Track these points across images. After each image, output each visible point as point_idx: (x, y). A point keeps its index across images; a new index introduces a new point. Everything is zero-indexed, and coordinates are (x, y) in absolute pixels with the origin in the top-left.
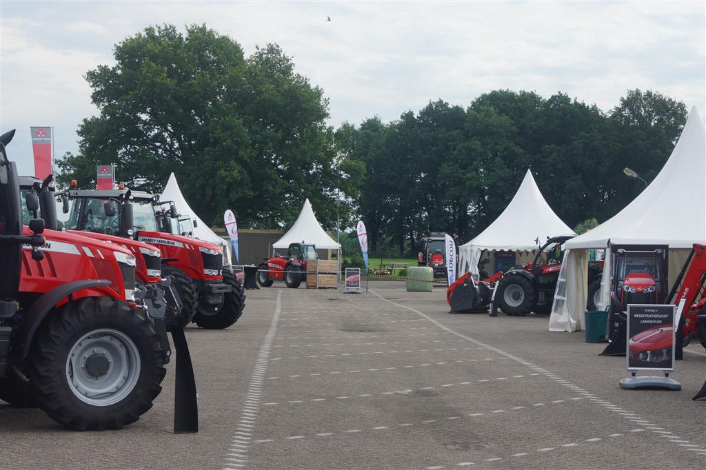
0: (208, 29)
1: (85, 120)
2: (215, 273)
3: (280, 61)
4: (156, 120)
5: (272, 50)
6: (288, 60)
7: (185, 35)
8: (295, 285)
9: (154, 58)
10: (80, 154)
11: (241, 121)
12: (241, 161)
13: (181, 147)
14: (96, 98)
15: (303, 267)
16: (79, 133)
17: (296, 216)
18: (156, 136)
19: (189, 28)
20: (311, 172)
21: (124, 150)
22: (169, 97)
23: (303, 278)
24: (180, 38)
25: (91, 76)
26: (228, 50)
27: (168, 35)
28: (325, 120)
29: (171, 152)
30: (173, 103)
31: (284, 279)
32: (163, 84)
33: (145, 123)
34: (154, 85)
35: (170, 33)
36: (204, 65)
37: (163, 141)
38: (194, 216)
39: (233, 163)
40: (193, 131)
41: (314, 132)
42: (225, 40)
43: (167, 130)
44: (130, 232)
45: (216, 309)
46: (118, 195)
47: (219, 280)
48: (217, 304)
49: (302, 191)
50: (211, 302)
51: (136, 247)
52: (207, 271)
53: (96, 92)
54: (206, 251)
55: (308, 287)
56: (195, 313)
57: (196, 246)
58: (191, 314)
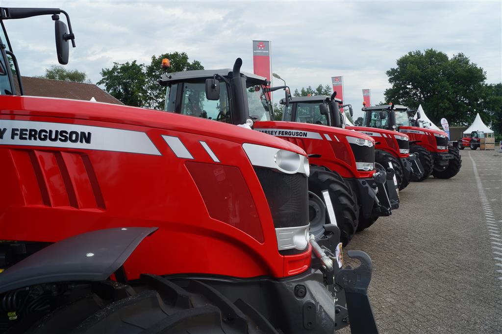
0: (433, 50)
1: (387, 89)
2: (444, 148)
3: (464, 59)
4: (415, 87)
5: (460, 55)
6: (467, 58)
7: (424, 54)
8: (475, 149)
9: (412, 63)
10: (385, 102)
11: (449, 83)
12: (449, 100)
13: (424, 97)
14: (390, 81)
15: (479, 141)
16: (384, 94)
17: (473, 121)
18: (414, 93)
19: (426, 50)
20: (479, 102)
22: (418, 77)
23: (479, 146)
24: (422, 55)
25: (388, 73)
26: (442, 57)
27: (417, 54)
28: (485, 80)
29: (420, 98)
30: (420, 79)
31: (470, 146)
32: (416, 72)
33: (409, 88)
34: (412, 72)
35: (418, 53)
36: (432, 63)
37: (417, 95)
38: (429, 121)
39: (445, 100)
40: (429, 89)
41: (480, 86)
42: (440, 53)
43: (418, 90)
44: (394, 127)
45: (444, 168)
46: (387, 108)
47: (446, 152)
48: (444, 165)
49: (475, 110)
50: (442, 164)
51: (392, 135)
52: (439, 147)
53: (390, 78)
54: (438, 136)
55: (481, 150)
56: (432, 171)
57: (432, 133)
58: (430, 171)
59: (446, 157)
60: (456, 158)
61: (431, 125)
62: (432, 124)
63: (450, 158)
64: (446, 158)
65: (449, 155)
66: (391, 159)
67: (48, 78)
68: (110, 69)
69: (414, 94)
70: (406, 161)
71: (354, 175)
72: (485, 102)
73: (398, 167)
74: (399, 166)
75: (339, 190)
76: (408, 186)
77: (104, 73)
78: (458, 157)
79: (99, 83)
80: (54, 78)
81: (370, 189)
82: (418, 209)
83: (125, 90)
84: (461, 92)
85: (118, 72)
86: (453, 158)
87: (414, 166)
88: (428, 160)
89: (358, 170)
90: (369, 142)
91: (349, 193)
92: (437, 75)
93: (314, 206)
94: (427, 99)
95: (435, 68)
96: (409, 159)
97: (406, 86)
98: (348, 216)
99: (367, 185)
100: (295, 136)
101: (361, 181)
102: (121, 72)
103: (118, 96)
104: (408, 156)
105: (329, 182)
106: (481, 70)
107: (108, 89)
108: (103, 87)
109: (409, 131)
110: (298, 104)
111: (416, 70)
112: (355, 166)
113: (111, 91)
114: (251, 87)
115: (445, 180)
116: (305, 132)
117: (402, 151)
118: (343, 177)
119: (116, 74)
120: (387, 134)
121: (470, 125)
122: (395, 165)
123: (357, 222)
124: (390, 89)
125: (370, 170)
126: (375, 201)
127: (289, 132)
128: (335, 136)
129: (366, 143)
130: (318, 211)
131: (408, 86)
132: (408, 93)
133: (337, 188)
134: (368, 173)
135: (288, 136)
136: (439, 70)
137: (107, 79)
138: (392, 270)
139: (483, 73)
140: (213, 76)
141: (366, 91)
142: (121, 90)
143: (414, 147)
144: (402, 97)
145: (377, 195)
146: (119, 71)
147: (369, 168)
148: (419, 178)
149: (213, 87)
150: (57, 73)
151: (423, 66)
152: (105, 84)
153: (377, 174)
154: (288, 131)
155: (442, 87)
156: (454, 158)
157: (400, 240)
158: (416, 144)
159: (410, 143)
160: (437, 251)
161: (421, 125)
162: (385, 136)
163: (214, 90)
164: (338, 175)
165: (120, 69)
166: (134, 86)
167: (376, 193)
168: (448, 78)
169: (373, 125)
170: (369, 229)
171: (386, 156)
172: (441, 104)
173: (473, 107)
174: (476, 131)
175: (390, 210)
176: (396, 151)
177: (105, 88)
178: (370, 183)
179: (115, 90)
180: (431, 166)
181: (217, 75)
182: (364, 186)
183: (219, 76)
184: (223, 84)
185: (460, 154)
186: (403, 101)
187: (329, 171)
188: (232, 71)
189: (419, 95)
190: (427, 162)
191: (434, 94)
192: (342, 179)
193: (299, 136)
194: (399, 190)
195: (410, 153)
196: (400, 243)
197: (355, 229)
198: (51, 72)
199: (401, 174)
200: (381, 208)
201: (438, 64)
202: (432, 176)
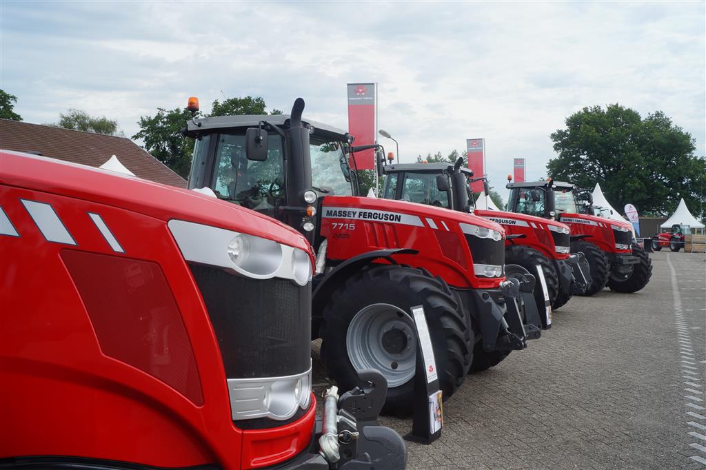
0: (619, 106)
1: (550, 160)
2: (625, 247)
3: (664, 120)
4: (591, 159)
5: (658, 114)
6: (668, 119)
7: (606, 110)
8: (676, 250)
9: (587, 123)
11: (640, 154)
12: (640, 178)
13: (604, 172)
14: (556, 148)
15: (682, 239)
16: (547, 167)
17: (675, 209)
19: (608, 106)
20: (684, 183)
21: (572, 175)
22: (597, 143)
23: (683, 246)
24: (603, 112)
25: (553, 136)
26: (631, 116)
28: (693, 151)
29: (599, 174)
30: (599, 146)
31: (669, 246)
32: (593, 136)
33: (583, 160)
34: (588, 137)
35: (597, 110)
36: (616, 124)
37: (594, 169)
38: (610, 208)
39: (635, 179)
40: (611, 162)
41: (686, 160)
42: (629, 111)
43: (596, 163)
44: (552, 214)
45: (626, 276)
46: (543, 185)
47: (629, 253)
48: (627, 272)
49: (678, 194)
50: (622, 271)
51: (545, 225)
52: (618, 246)
53: (556, 144)
54: (617, 228)
55: (685, 252)
56: (608, 280)
57: (609, 225)
58: (604, 281)
59: (630, 260)
60: (644, 262)
61: (612, 213)
62: (614, 211)
63: (634, 262)
64: (628, 262)
65: (633, 257)
66: (540, 260)
67: (63, 127)
68: (153, 118)
69: (591, 168)
70: (564, 264)
71: (470, 284)
72: (693, 183)
73: (551, 273)
74: (553, 272)
75: (441, 307)
76: (569, 302)
77: (144, 123)
78: (647, 262)
79: (136, 137)
80: (71, 127)
81: (494, 305)
82: (579, 338)
83: (173, 147)
84: (659, 167)
85: (163, 122)
86: (638, 262)
87: (577, 273)
88: (600, 264)
89: (476, 276)
90: (495, 234)
91: (458, 312)
92: (623, 140)
93: (404, 329)
94: (608, 175)
95: (622, 131)
96: (569, 262)
97: (579, 156)
98: (455, 349)
99: (490, 300)
100: (383, 220)
101: (480, 293)
102: (167, 123)
103: (161, 155)
104: (568, 257)
105: (427, 293)
106: (687, 137)
107: (148, 146)
108: (140, 142)
109: (574, 220)
110: (406, 174)
111: (593, 132)
112: (472, 270)
113: (151, 149)
114: (325, 145)
115: (627, 295)
116: (398, 214)
117: (559, 249)
118: (449, 285)
119: (161, 124)
120: (537, 223)
121: (670, 215)
122: (548, 270)
123: (470, 357)
124: (556, 161)
125: (495, 276)
126: (502, 326)
127: (375, 214)
128: (443, 223)
129: (490, 235)
130: (410, 339)
131: (581, 156)
132: (581, 166)
133: (439, 303)
134: (493, 282)
135: (373, 219)
136: (628, 135)
137: (147, 131)
138: (521, 436)
139: (691, 141)
140: (258, 124)
141: (518, 161)
142: (167, 148)
143: (581, 244)
144: (572, 172)
145: (506, 316)
146: (165, 120)
147: (494, 273)
148: (584, 290)
149: (258, 140)
150: (76, 120)
151: (606, 128)
152: (143, 139)
153: (506, 283)
154: (373, 211)
155: (632, 159)
156: (641, 263)
157: (542, 387)
158: (584, 240)
159: (573, 239)
160: (598, 408)
161: (596, 212)
162: (534, 226)
163: (259, 145)
164: (443, 283)
165: (167, 118)
166: (185, 143)
167: (504, 312)
168: (640, 146)
169: (522, 210)
170: (498, 367)
171: (532, 256)
172: (629, 184)
173: (676, 189)
174: (679, 224)
175: (524, 341)
176: (549, 249)
177: (144, 145)
178: (495, 296)
179: (158, 148)
180: (606, 273)
181: (265, 123)
182: (486, 301)
183: (269, 125)
184: (278, 137)
185: (649, 257)
186: (574, 177)
187: (428, 276)
188: (290, 118)
189: (597, 169)
190: (600, 267)
191: (619, 168)
192: (448, 287)
193: (389, 221)
194: (553, 309)
195: (571, 252)
196: (541, 392)
197: (467, 369)
198: (67, 119)
199: (555, 284)
200: (511, 336)
201: (626, 126)
202: (608, 289)
